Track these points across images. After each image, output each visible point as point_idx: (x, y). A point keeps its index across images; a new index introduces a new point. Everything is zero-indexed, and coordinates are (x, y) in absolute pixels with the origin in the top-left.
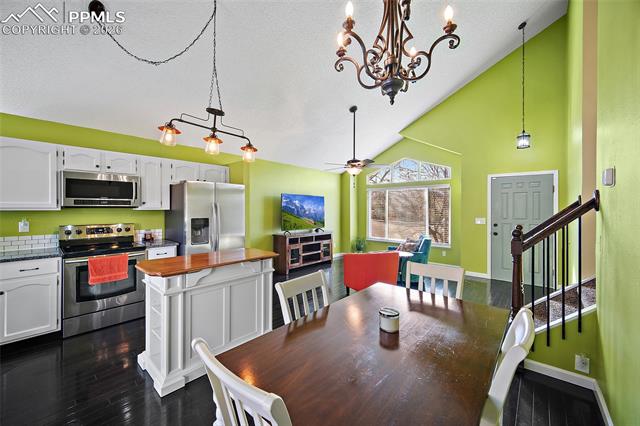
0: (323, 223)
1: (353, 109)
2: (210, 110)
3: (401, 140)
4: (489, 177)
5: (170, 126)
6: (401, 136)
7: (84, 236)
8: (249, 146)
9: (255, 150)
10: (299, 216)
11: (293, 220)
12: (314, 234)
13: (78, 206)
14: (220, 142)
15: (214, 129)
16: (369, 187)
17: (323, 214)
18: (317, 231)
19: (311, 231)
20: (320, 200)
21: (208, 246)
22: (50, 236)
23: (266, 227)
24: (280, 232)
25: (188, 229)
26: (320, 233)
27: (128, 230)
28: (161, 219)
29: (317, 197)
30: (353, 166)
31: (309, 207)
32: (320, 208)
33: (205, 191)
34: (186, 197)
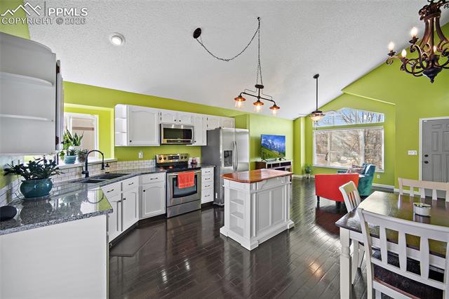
0: (284, 154)
1: (316, 77)
2: (257, 86)
3: (342, 95)
4: (421, 120)
5: (240, 97)
6: (342, 92)
7: (167, 161)
8: (275, 106)
9: (279, 108)
10: (271, 150)
11: (268, 152)
12: (278, 161)
13: (169, 143)
14: (263, 104)
15: (259, 97)
16: (314, 129)
17: (284, 148)
18: (280, 159)
19: (276, 160)
20: (282, 138)
21: (232, 168)
22: (151, 161)
23: (251, 157)
24: (259, 160)
25: (222, 157)
26: (283, 161)
27: (186, 158)
28: (199, 151)
29: (282, 136)
30: (316, 115)
31: (277, 144)
32: (283, 144)
33: (230, 133)
34: (221, 137)
